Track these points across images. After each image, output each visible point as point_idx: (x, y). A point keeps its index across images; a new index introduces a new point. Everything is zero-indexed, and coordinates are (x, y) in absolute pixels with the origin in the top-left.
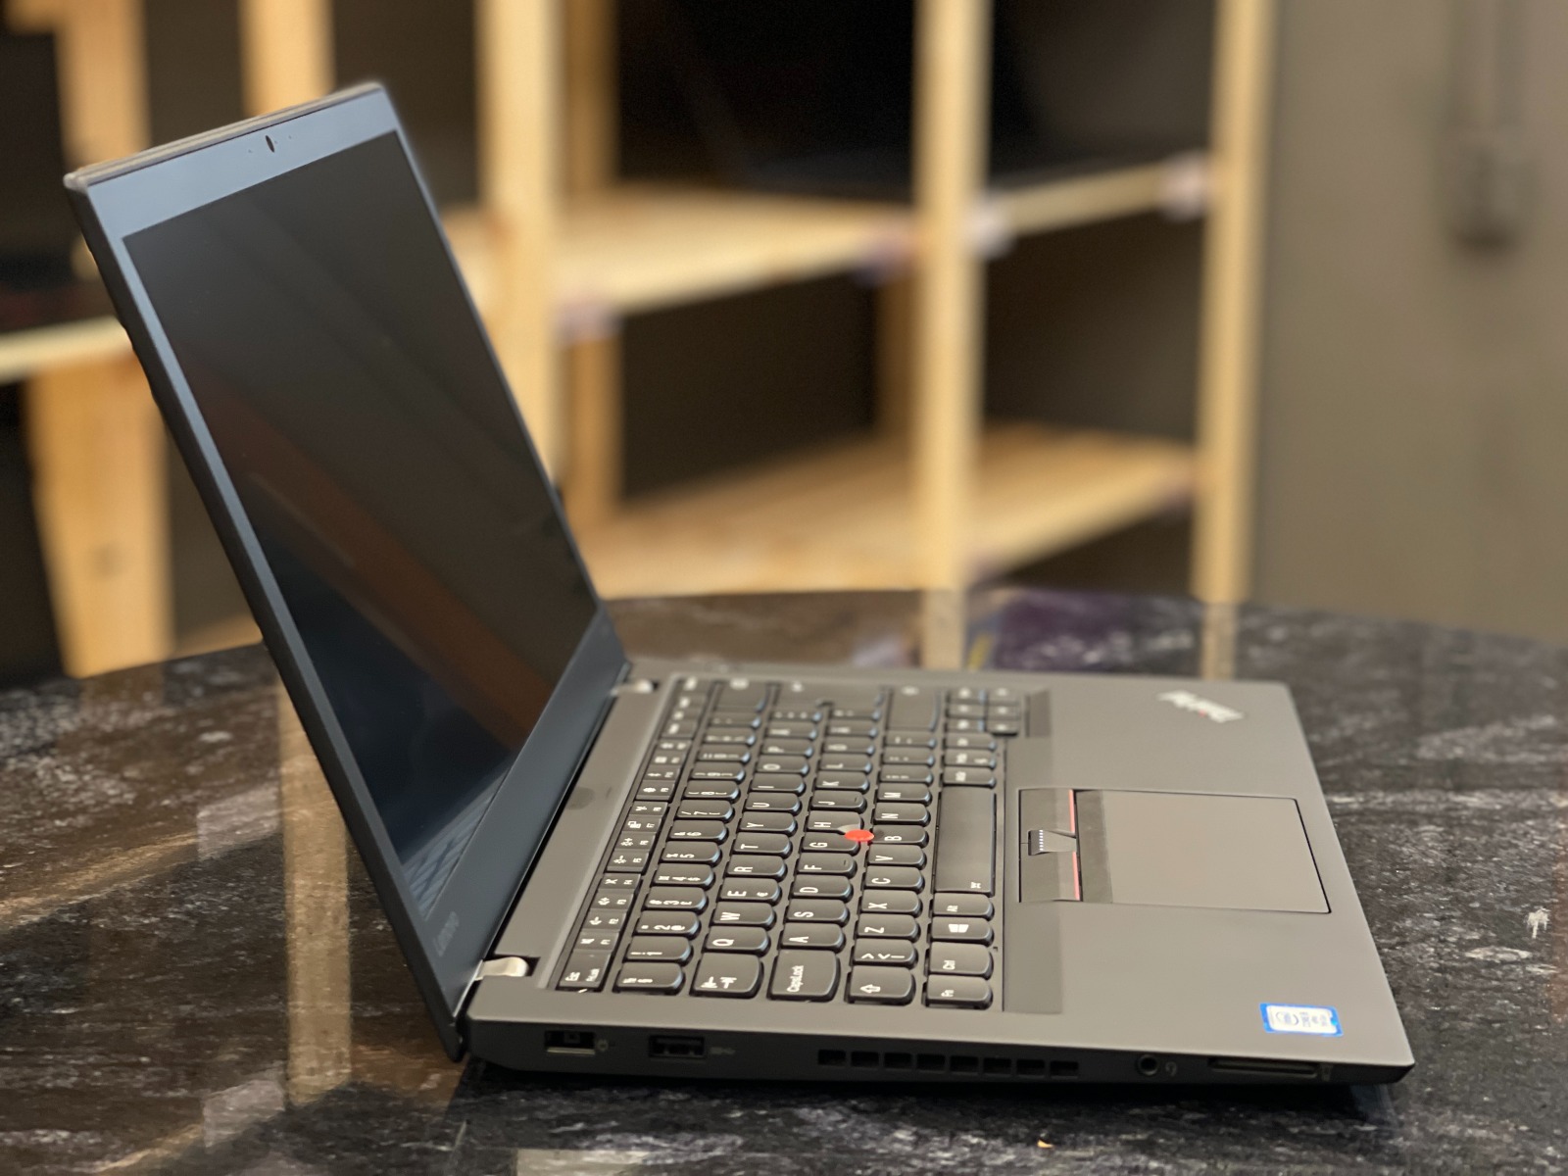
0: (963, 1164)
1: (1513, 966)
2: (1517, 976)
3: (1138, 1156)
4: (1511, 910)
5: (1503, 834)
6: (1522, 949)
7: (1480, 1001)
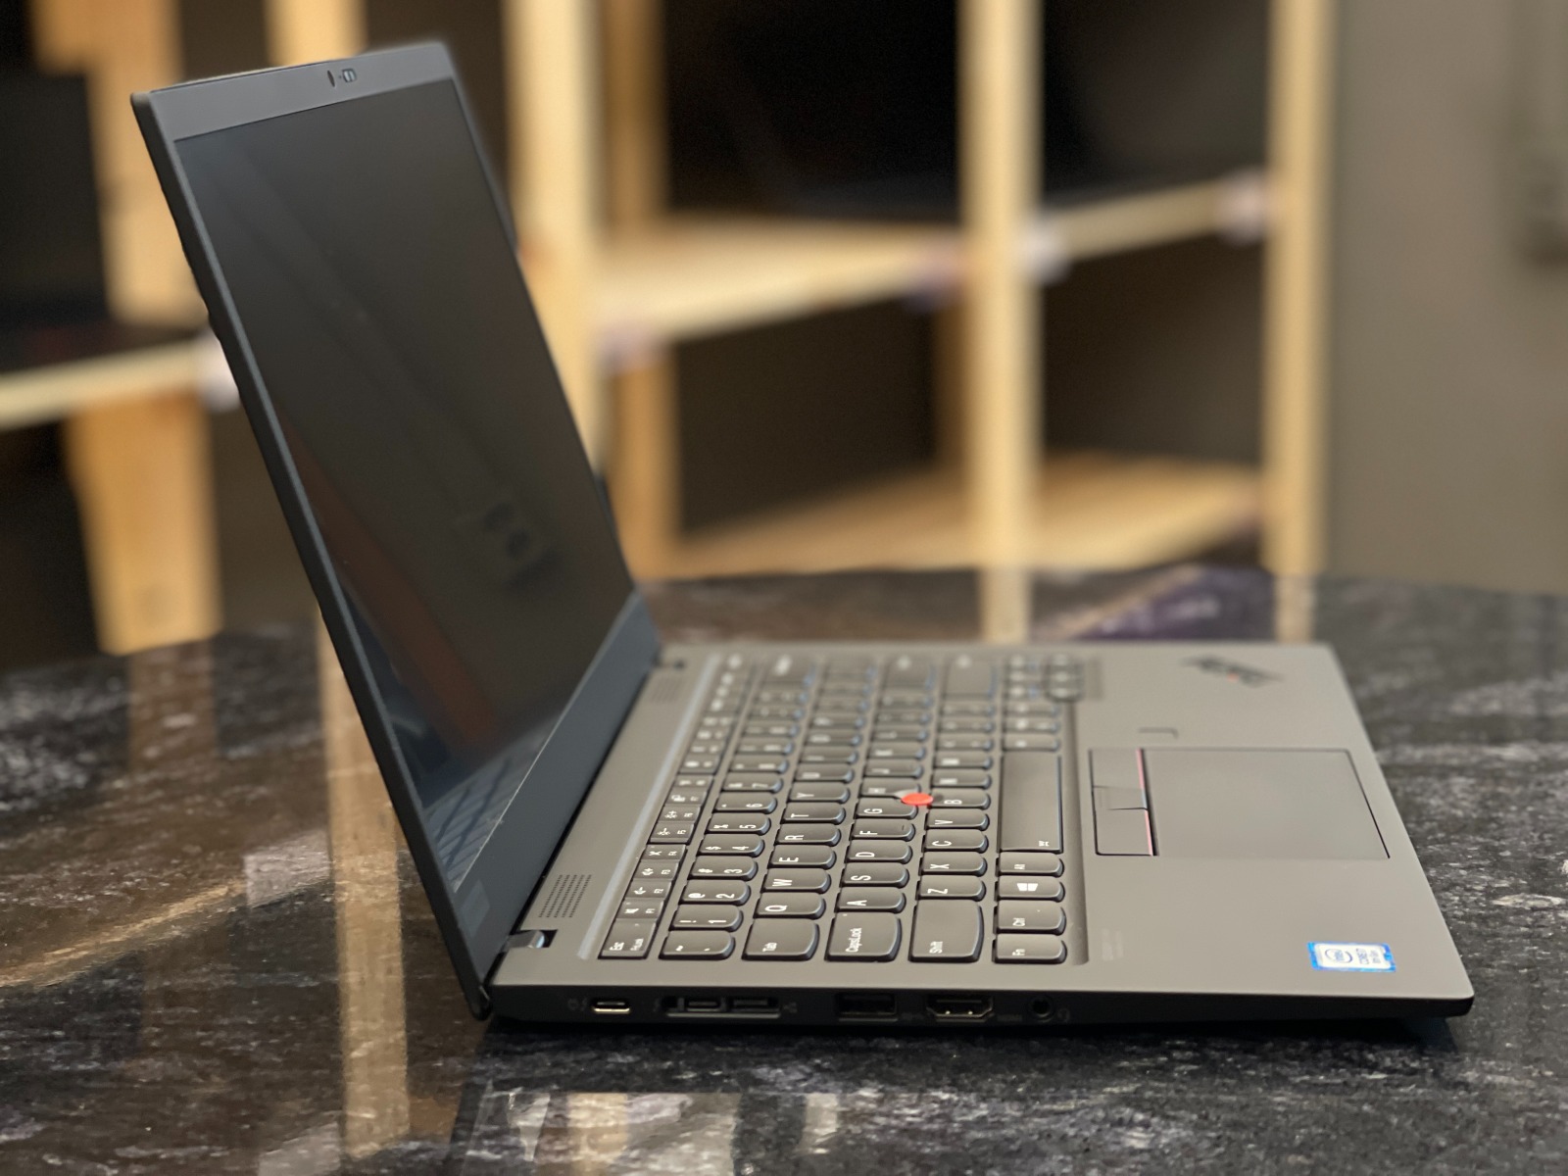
0: (931, 1120)
1: (1545, 913)
2: (1549, 922)
3: (1122, 1109)
4: (1545, 857)
5: (1540, 784)
6: (1555, 895)
7: (1507, 947)
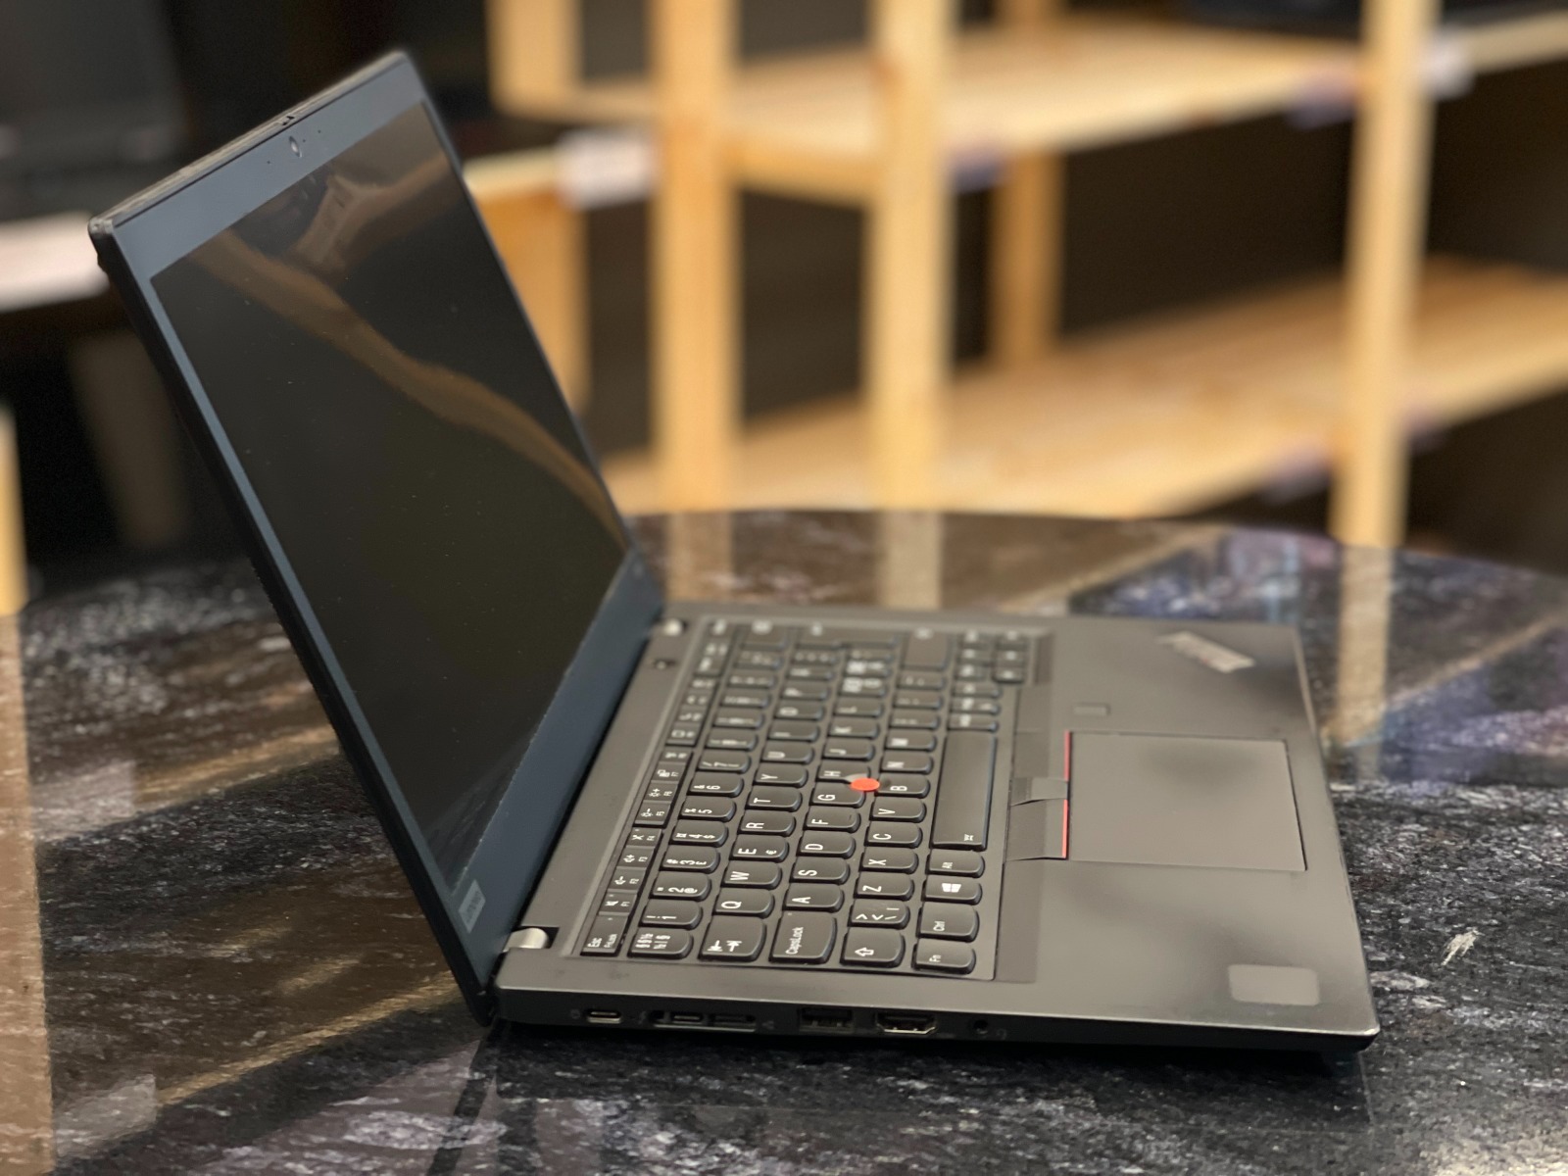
1: (1401, 996)
2: (1398, 1007)
4: (1440, 929)
5: (1486, 841)
6: (1422, 977)
